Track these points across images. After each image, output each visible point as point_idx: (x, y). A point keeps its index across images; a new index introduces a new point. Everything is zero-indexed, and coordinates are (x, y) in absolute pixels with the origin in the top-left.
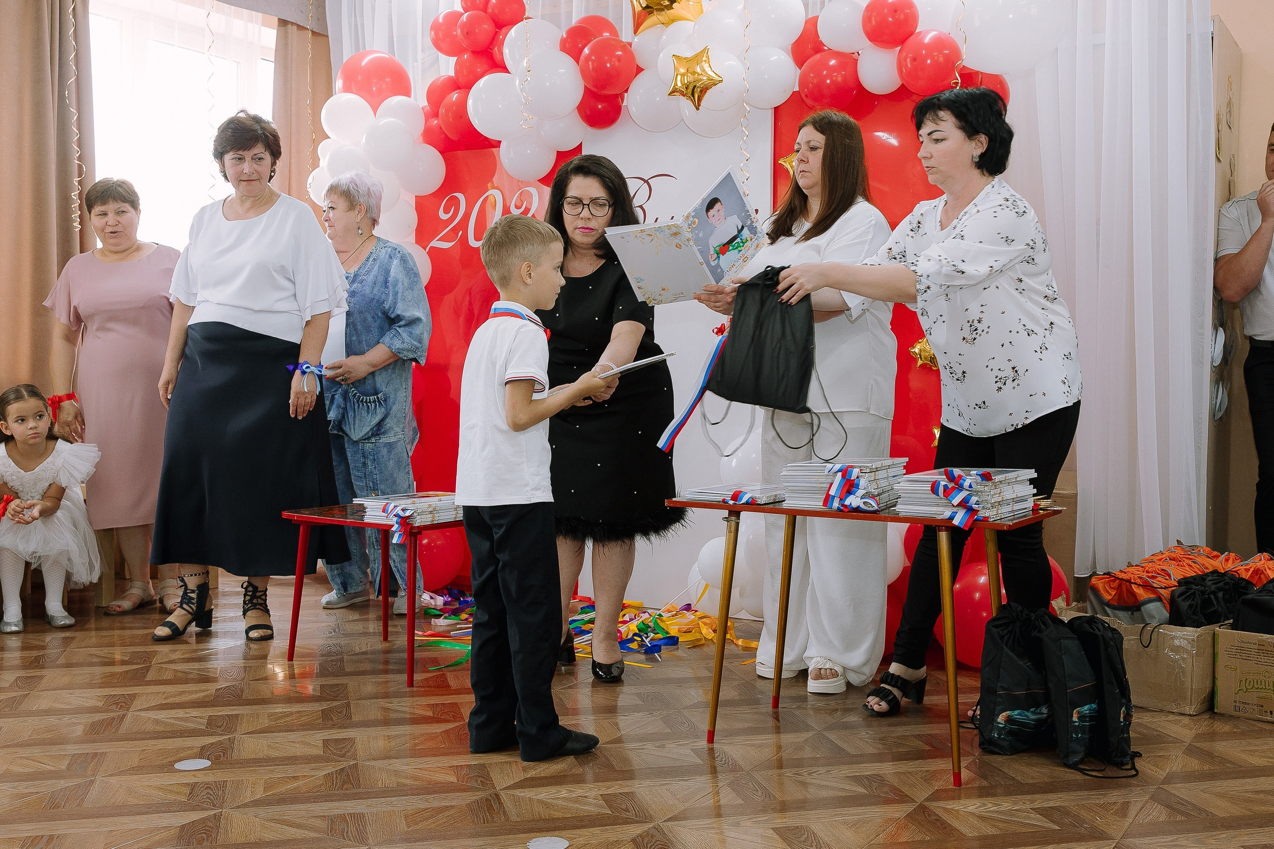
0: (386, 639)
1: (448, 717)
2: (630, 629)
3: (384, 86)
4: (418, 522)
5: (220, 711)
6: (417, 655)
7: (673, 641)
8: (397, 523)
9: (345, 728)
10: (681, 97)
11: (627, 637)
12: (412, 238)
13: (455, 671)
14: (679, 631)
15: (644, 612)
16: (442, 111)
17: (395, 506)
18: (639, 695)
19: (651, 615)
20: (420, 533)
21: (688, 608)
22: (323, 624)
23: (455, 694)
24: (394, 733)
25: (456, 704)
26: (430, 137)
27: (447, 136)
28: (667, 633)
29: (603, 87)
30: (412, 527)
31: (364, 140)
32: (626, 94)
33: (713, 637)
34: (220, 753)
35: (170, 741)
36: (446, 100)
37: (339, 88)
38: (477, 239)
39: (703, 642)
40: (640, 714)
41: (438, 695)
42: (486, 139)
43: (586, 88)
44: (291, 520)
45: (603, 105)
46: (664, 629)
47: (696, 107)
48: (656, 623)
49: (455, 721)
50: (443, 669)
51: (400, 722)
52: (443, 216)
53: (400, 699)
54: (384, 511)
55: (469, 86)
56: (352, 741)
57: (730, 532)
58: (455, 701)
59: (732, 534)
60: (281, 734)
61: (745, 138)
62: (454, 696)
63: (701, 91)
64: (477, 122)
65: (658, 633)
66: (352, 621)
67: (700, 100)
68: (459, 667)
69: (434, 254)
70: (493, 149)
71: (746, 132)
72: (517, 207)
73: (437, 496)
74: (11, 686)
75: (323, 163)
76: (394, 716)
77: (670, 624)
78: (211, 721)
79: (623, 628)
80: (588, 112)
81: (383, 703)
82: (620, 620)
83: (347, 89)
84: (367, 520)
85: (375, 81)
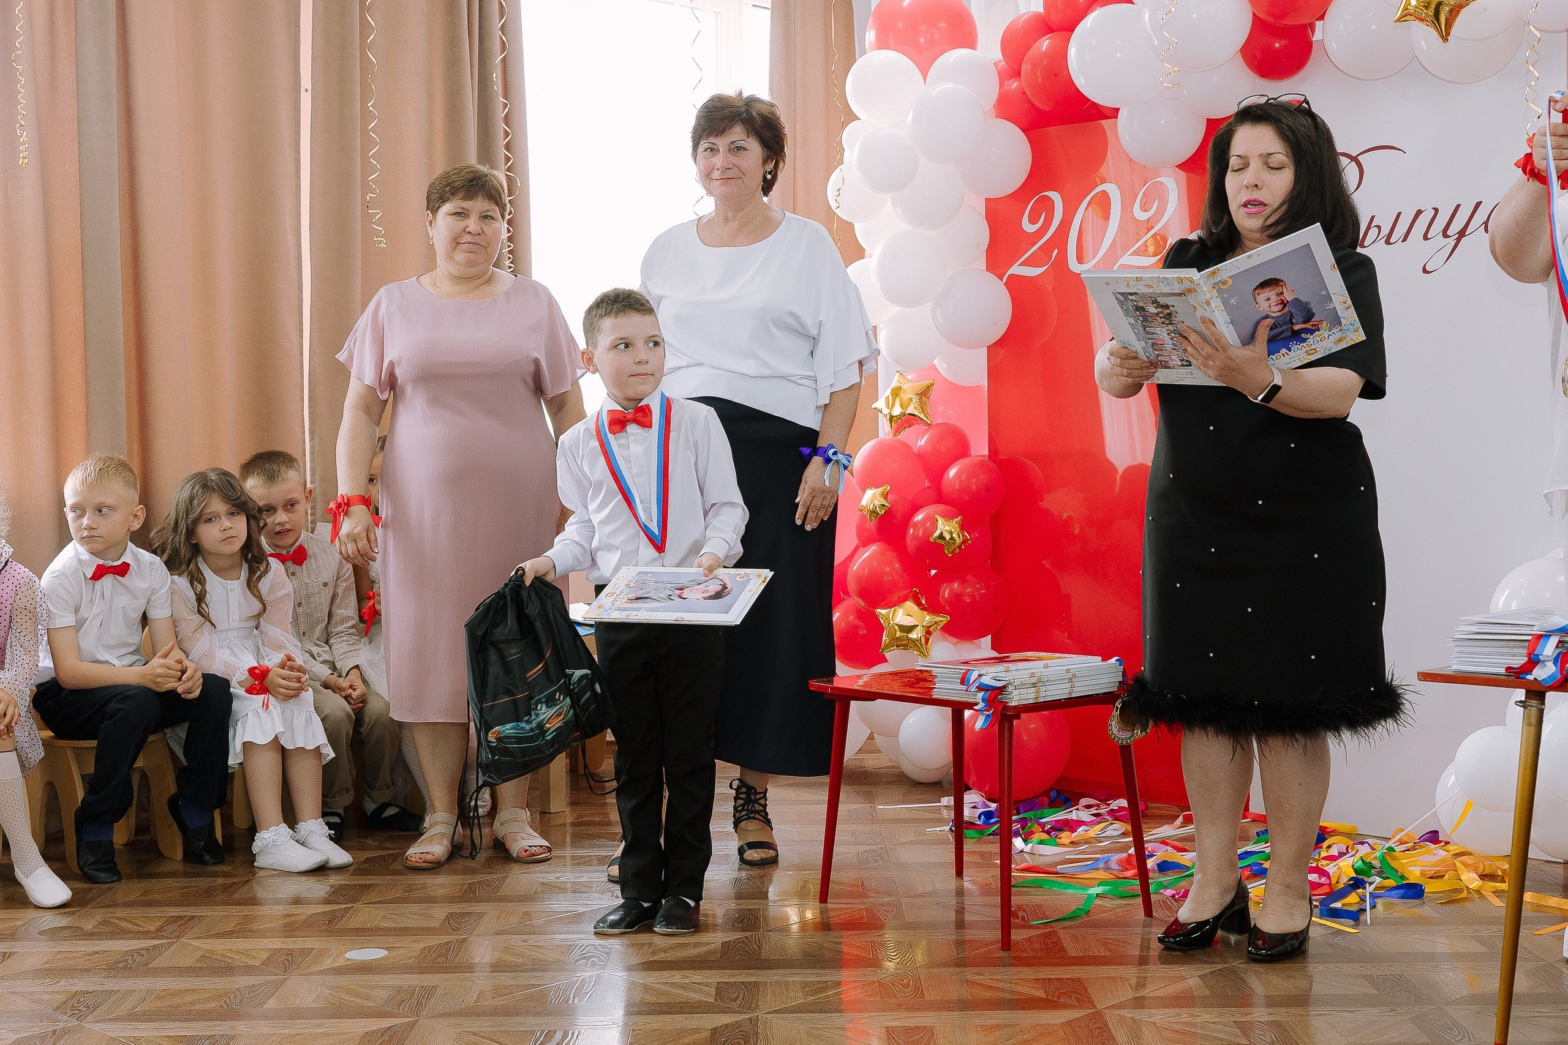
0: (959, 873)
1: (1069, 1001)
2: (1343, 870)
3: (937, 36)
4: (1016, 698)
5: (732, 976)
6: (1015, 900)
7: (1413, 891)
8: (983, 700)
9: (917, 1010)
10: (1417, 24)
11: (1337, 882)
12: (982, 263)
13: (1070, 927)
14: (1423, 874)
15: (1362, 843)
16: (1026, 67)
17: (980, 676)
18: (1369, 978)
19: (1373, 849)
20: (1018, 717)
21: (1433, 837)
22: (867, 848)
23: (1075, 964)
24: (990, 1022)
25: (1079, 980)
26: (1006, 108)
27: (1033, 106)
28: (1402, 877)
29: (1283, 16)
30: (1005, 707)
31: (909, 120)
32: (1319, 24)
33: (1481, 887)
34: (739, 1040)
35: (667, 1018)
36: (1032, 52)
37: (870, 43)
38: (1080, 260)
39: (1465, 894)
40: (1375, 1011)
41: (1047, 965)
42: (1094, 105)
43: (1256, 18)
44: (822, 693)
45: (1283, 42)
46: (1397, 871)
47: (1442, 37)
48: (1383, 860)
49: (1081, 1007)
50: (1053, 924)
51: (996, 1005)
52: (1028, 227)
53: (993, 969)
54: (962, 682)
55: (1069, 27)
56: (930, 1031)
57: (1529, 725)
58: (1076, 975)
59: (1533, 729)
60: (824, 1015)
61: (1533, 83)
62: (1074, 967)
63: (1451, 11)
64: (1082, 81)
65: (1388, 878)
66: (906, 843)
67: (1449, 24)
68: (1077, 922)
69: (1015, 286)
70: (1105, 123)
71: (1535, 72)
72: (1145, 210)
73: (1040, 659)
74: (441, 925)
75: (850, 156)
76: (988, 994)
77: (1407, 863)
78: (721, 990)
79: (1331, 868)
80: (1258, 54)
81: (970, 974)
82: (1324, 854)
83: (882, 44)
84: (936, 694)
85: (923, 28)
